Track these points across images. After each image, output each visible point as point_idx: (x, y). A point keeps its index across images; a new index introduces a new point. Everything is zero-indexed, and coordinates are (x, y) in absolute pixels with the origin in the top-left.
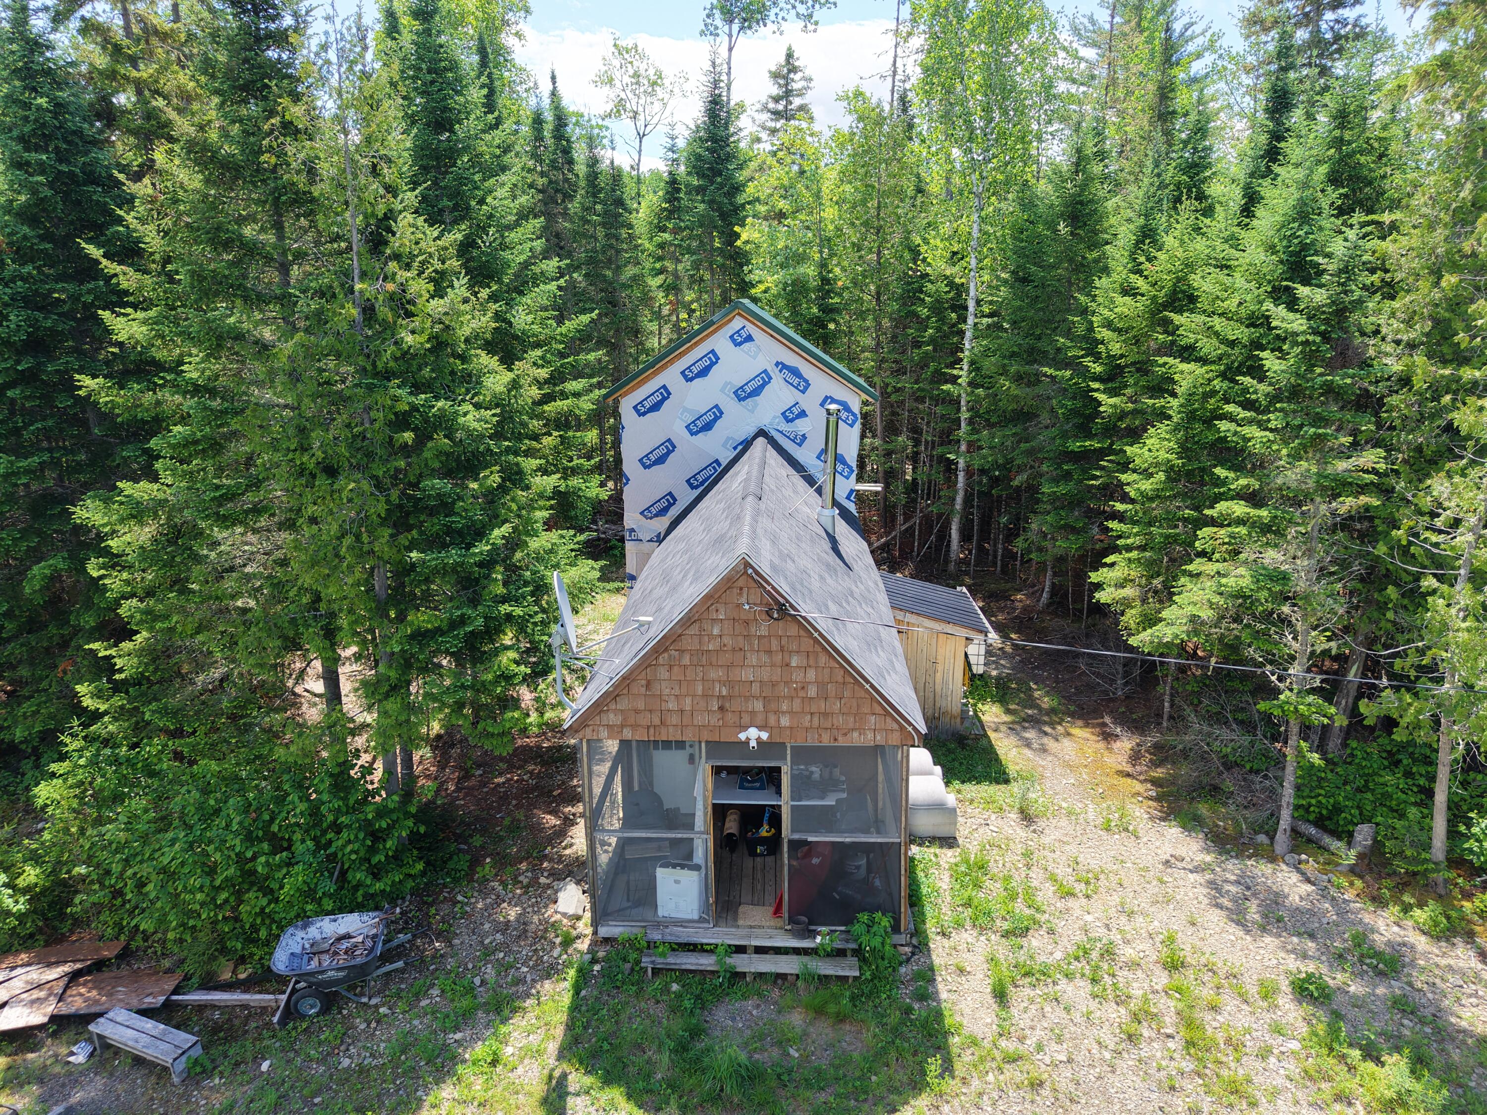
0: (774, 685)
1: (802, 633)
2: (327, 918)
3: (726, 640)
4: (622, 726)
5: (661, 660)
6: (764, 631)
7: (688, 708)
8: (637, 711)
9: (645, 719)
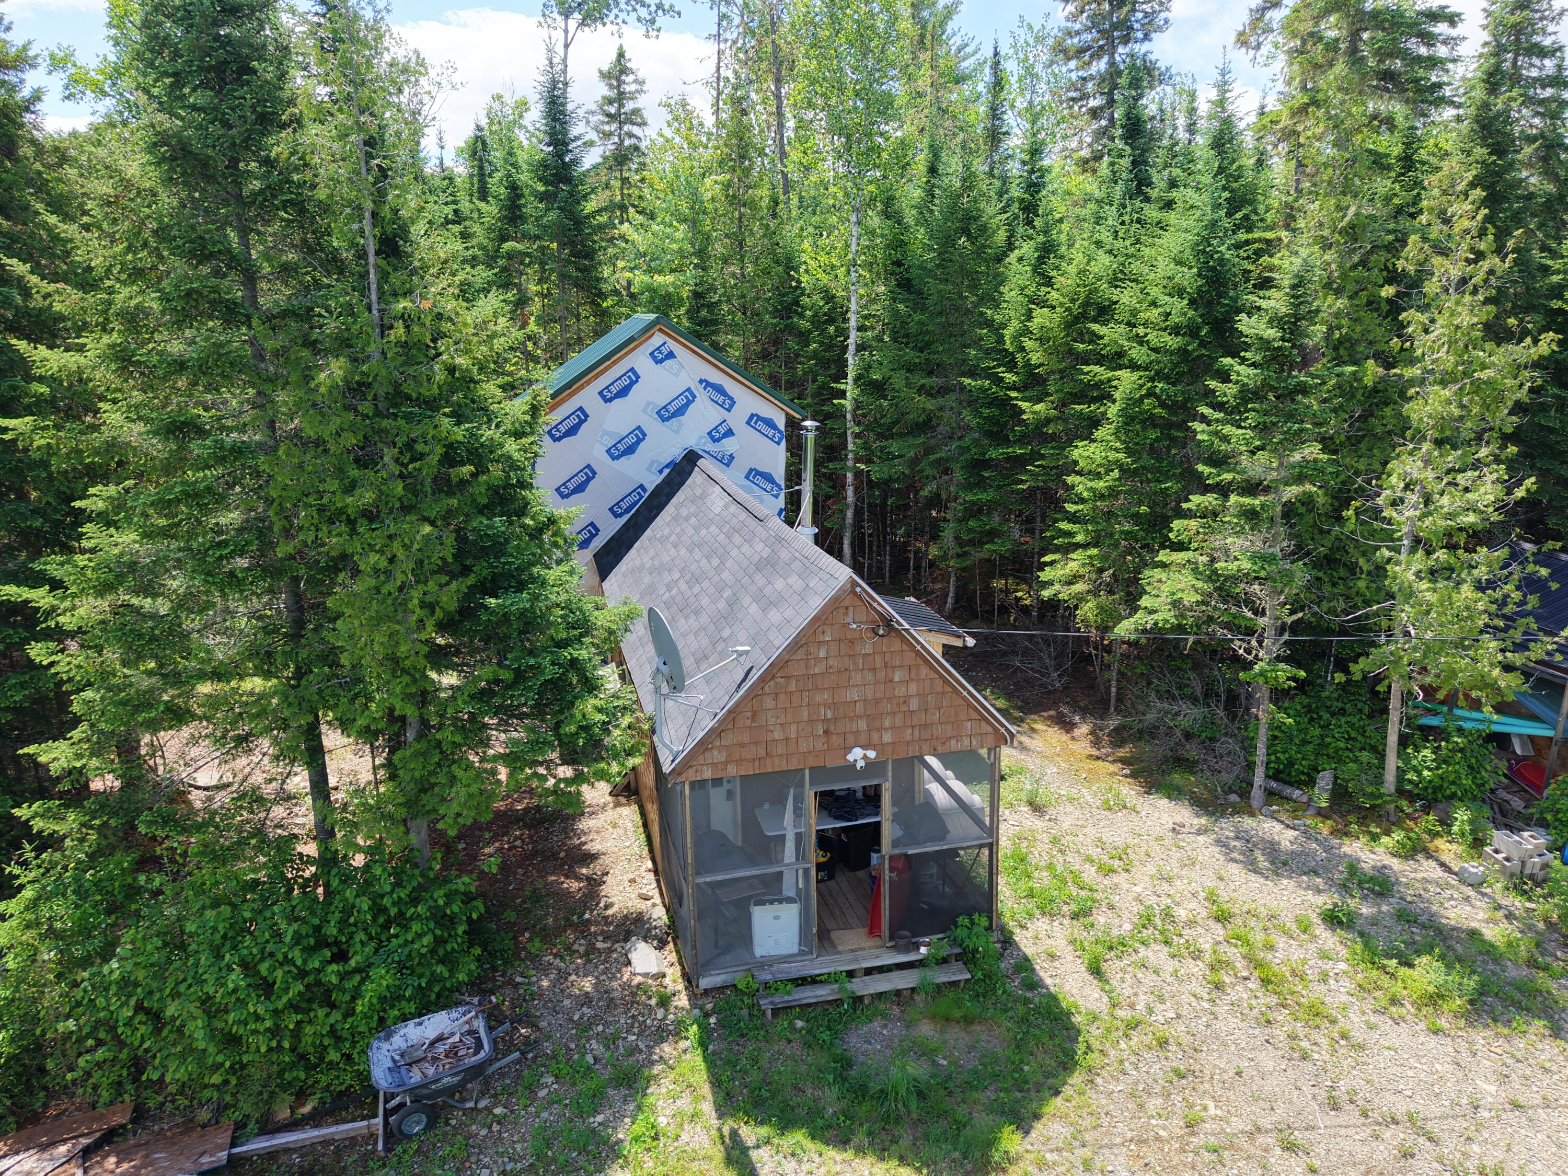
0: (877, 702)
1: (905, 647)
2: (411, 1023)
3: (831, 662)
4: (726, 763)
5: (767, 689)
6: (868, 649)
7: (793, 736)
8: (742, 745)
9: (747, 754)
